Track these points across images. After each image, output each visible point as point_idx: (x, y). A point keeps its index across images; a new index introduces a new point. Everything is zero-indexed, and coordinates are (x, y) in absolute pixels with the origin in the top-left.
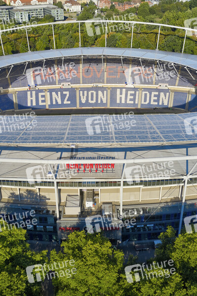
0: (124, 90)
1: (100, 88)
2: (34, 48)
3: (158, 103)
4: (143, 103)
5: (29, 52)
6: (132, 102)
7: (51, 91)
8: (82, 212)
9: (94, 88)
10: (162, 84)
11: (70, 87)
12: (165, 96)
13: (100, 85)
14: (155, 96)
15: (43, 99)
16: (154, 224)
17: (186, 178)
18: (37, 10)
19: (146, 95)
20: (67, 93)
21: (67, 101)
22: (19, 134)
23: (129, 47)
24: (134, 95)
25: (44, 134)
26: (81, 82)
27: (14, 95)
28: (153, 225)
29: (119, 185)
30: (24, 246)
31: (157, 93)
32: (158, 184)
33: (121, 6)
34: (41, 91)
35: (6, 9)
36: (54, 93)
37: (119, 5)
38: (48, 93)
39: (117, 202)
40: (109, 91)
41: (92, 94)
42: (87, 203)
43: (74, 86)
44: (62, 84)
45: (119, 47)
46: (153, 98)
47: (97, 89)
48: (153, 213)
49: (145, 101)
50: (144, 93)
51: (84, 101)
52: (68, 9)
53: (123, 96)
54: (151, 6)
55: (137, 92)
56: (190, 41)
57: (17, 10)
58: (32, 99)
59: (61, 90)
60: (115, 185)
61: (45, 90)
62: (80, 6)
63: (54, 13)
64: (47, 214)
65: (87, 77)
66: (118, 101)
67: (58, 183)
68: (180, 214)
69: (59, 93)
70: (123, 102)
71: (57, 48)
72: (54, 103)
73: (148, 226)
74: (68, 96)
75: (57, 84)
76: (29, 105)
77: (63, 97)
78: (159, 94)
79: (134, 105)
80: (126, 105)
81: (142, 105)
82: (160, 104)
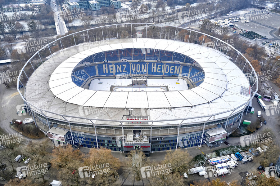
0: (156, 64)
9: (139, 62)
10: (176, 61)
11: (126, 62)
14: (172, 68)
15: (112, 69)
19: (167, 67)
20: (125, 65)
21: (125, 70)
24: (161, 67)
26: (132, 58)
38: (115, 66)
40: (148, 64)
44: (122, 60)
58: (105, 69)
61: (113, 63)
65: (136, 56)
66: (152, 71)
69: (120, 65)
70: (155, 72)
72: (118, 72)
75: (119, 60)
76: (104, 73)
77: (123, 68)
78: (175, 67)
79: (161, 73)
80: (157, 73)
81: (165, 73)
82: (175, 73)
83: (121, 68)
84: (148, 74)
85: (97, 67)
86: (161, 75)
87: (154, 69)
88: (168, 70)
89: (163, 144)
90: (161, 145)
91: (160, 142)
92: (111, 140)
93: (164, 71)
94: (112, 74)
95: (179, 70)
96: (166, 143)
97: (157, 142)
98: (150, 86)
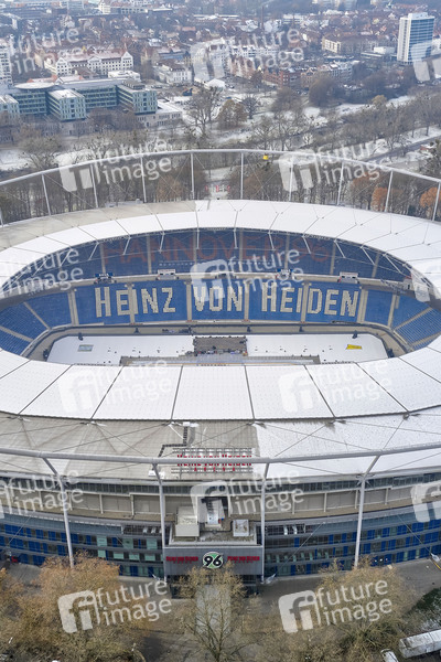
0: (275, 286)
3: (339, 312)
4: (310, 311)
5: (97, 208)
6: (291, 310)
7: (139, 286)
8: (201, 532)
10: (346, 274)
11: (175, 278)
14: (333, 297)
15: (125, 302)
17: (363, 480)
18: (103, 91)
19: (316, 294)
20: (170, 290)
21: (170, 306)
23: (286, 199)
24: (295, 296)
27: (69, 295)
34: (121, 286)
35: (41, 91)
36: (144, 291)
38: (134, 291)
39: (256, 516)
40: (247, 287)
43: (182, 276)
44: (159, 272)
46: (329, 302)
49: (314, 308)
51: (200, 307)
53: (274, 297)
55: (300, 290)
58: (103, 302)
59: (158, 284)
61: (128, 284)
66: (264, 308)
69: (154, 291)
70: (273, 310)
72: (145, 311)
74: (170, 296)
75: (150, 271)
76: (99, 314)
77: (162, 298)
78: (341, 295)
79: (295, 316)
80: (279, 315)
81: (308, 315)
82: (342, 314)
83: (155, 300)
84: (251, 317)
85: (74, 297)
86: (294, 319)
87: (269, 301)
88: (320, 303)
89: (307, 548)
90: (298, 556)
91: (297, 541)
92: (121, 534)
93: (304, 306)
94: (127, 318)
95: (358, 304)
96: (318, 547)
97: (286, 542)
98: (255, 358)
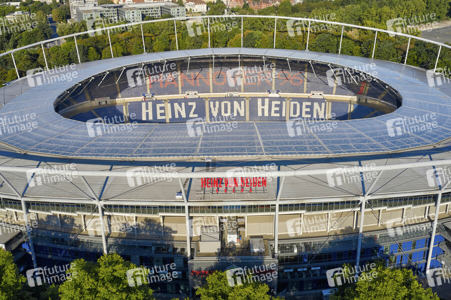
0: (267, 100)
1: (236, 97)
2: (150, 49)
3: (312, 116)
4: (292, 115)
5: (145, 53)
6: (278, 115)
7: (172, 102)
8: (222, 249)
9: (228, 97)
10: (315, 93)
11: (197, 97)
12: (321, 107)
13: (236, 94)
14: (307, 107)
15: (163, 111)
16: (321, 267)
17: (363, 200)
18: (152, 8)
19: (295, 106)
20: (194, 104)
21: (194, 113)
22: (135, 146)
23: (272, 47)
24: (280, 106)
25: (169, 145)
26: (211, 90)
27: (124, 107)
28: (319, 268)
29: (274, 210)
30: (146, 292)
31: (309, 104)
32: (325, 209)
33: (256, 5)
34: (160, 102)
35: (114, 7)
36: (176, 105)
37: (254, 4)
38: (169, 105)
39: (269, 236)
40: (247, 102)
41: (226, 105)
42: (229, 236)
43: (202, 95)
44: (187, 93)
45: (259, 47)
46: (304, 110)
47: (231, 99)
48: (319, 250)
49: (295, 113)
50: (292, 103)
51: (215, 114)
52: (191, 9)
53: (266, 107)
54: (293, 4)
55: (284, 103)
56: (347, 40)
57: (127, 9)
58: (147, 111)
59: (186, 100)
60: (267, 211)
61: (165, 100)
62: (205, 6)
63: (174, 11)
64: (174, 254)
65: (219, 84)
66: (260, 114)
67: (189, 207)
68: (356, 251)
69: (183, 104)
70: (266, 114)
71: (180, 49)
72: (177, 116)
73: (313, 269)
74: (194, 107)
75: (180, 92)
76: (144, 119)
77: (188, 108)
78: (312, 105)
79: (281, 118)
80: (270, 118)
81: (291, 118)
82: (315, 116)
83: (184, 109)
84: (251, 120)
87: (263, 109)
88: (298, 110)
93: (287, 113)
94: (164, 121)
95: (325, 111)
